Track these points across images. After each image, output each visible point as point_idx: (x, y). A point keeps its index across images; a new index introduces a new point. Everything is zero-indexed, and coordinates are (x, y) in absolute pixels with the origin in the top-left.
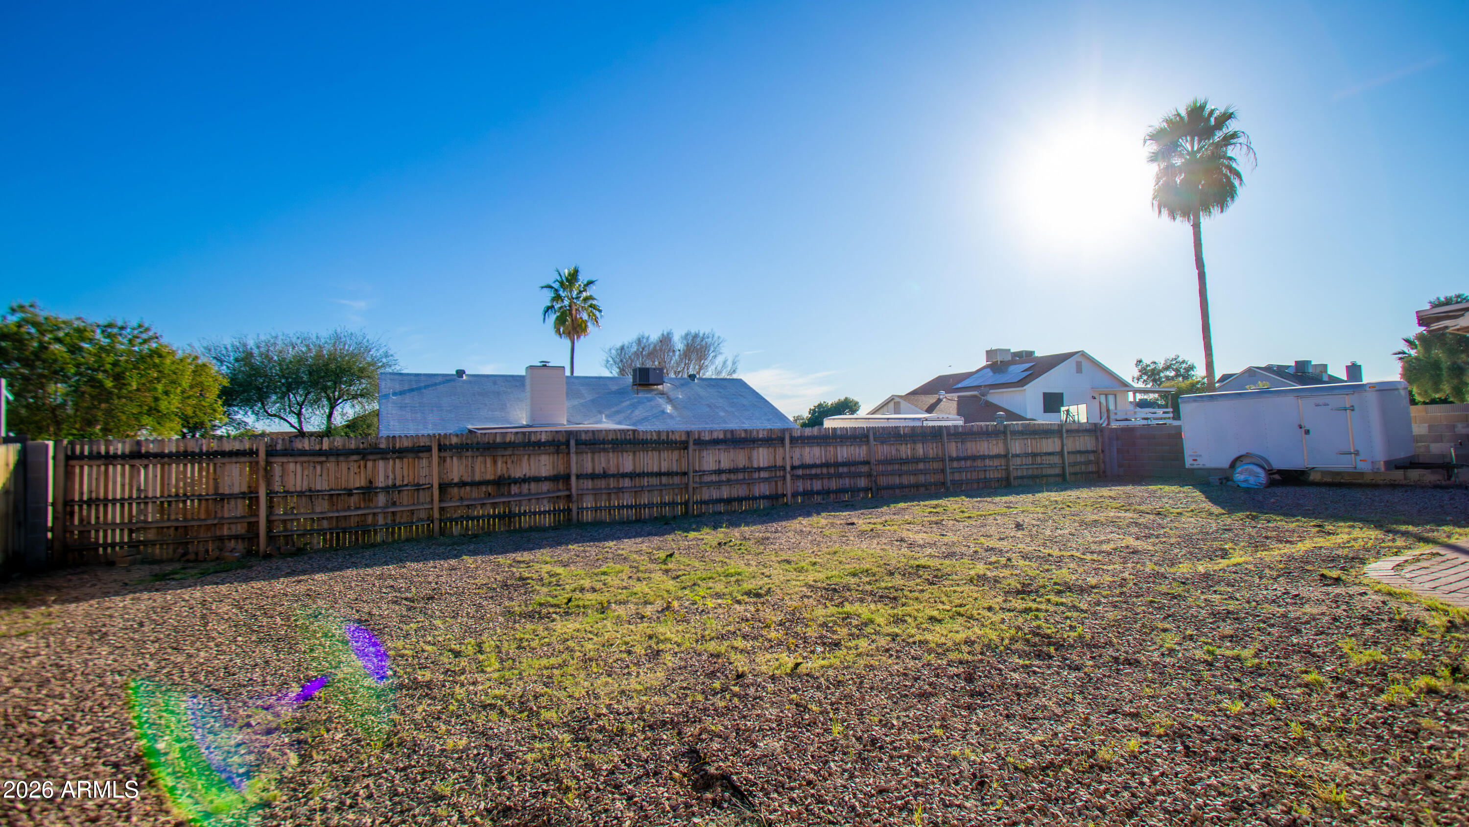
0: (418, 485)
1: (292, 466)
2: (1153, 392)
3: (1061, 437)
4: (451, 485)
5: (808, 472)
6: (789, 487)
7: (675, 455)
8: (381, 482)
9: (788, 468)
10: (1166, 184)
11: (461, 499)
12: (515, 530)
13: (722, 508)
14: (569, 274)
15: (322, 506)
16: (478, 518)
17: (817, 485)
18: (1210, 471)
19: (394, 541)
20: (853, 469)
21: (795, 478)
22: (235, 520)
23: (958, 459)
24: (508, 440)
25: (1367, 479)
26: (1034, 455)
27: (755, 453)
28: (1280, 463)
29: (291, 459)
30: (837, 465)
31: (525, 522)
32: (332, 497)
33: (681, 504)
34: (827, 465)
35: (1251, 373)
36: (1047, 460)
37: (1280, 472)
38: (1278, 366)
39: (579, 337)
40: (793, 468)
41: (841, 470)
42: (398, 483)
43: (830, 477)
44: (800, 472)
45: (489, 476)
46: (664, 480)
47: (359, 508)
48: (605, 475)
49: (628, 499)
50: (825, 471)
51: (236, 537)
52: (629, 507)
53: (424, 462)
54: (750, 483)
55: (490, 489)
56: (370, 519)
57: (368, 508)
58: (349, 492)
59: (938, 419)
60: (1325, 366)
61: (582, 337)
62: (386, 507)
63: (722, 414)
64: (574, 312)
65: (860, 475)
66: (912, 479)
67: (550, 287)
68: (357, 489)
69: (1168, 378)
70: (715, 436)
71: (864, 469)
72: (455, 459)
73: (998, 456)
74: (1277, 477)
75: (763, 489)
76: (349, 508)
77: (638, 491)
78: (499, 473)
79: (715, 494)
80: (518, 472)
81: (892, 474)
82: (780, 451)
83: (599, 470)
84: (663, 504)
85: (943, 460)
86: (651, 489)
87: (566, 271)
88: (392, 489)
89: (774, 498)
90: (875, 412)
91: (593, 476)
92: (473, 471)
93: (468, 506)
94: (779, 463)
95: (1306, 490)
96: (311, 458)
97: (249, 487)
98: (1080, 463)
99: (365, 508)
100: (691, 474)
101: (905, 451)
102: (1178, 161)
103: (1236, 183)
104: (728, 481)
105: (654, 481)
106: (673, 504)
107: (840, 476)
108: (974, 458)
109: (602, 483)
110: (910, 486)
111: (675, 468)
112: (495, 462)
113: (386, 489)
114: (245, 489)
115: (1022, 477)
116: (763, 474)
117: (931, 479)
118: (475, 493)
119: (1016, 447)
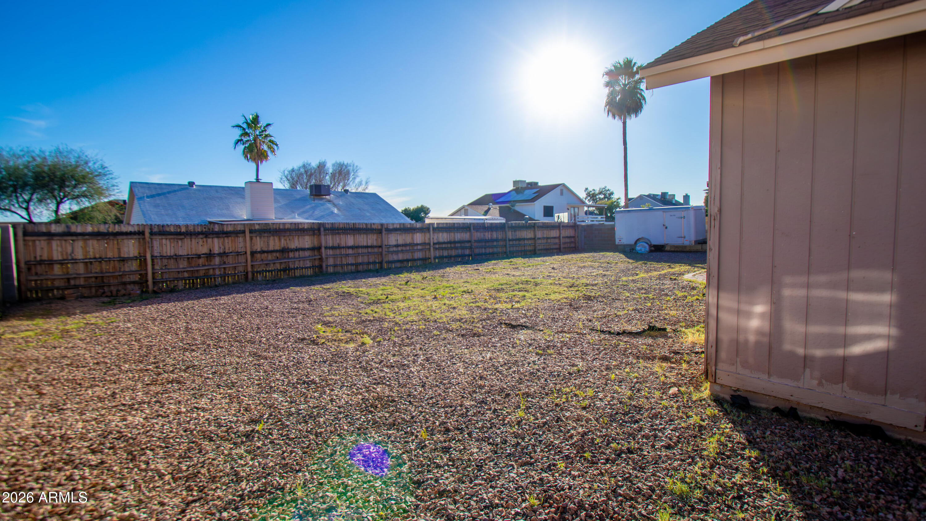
0: (238, 252)
1: (164, 241)
2: (593, 207)
3: (560, 230)
4: (256, 252)
5: (441, 246)
6: (432, 254)
7: (375, 237)
8: (216, 250)
9: (432, 244)
10: (612, 100)
11: (262, 260)
12: (292, 278)
13: (398, 265)
14: (253, 118)
15: (183, 264)
16: (271, 271)
17: (445, 253)
18: (625, 246)
19: (226, 284)
20: (463, 245)
21: (435, 249)
22: (132, 272)
23: (512, 240)
24: (287, 227)
25: (688, 249)
26: (547, 238)
27: (415, 236)
28: (654, 243)
29: (163, 237)
30: (455, 242)
31: (298, 273)
32: (189, 259)
33: (378, 263)
34: (450, 242)
35: (641, 197)
36: (553, 241)
37: (655, 246)
38: (654, 195)
39: (262, 162)
40: (434, 244)
41: (457, 245)
42: (227, 251)
43: (451, 248)
44: (437, 246)
45: (277, 248)
46: (370, 250)
47: (205, 265)
48: (339, 247)
49: (351, 260)
50: (449, 245)
51: (134, 283)
52: (352, 265)
53: (241, 239)
54: (413, 251)
55: (278, 255)
56: (211, 272)
57: (210, 265)
58: (199, 257)
59: (492, 219)
60: (674, 195)
61: (264, 162)
62: (220, 265)
63: (368, 214)
64: (258, 145)
65: (466, 248)
66: (491, 250)
67: (239, 126)
68: (203, 254)
69: (600, 199)
70: (395, 226)
71: (468, 245)
72: (258, 238)
73: (530, 239)
74: (653, 248)
75: (419, 255)
76: (199, 266)
77: (357, 255)
78: (282, 246)
79: (395, 257)
80: (293, 246)
81: (482, 248)
82: (427, 235)
83: (336, 245)
84: (369, 263)
85: (505, 240)
86: (363, 255)
87: (251, 117)
88: (223, 254)
89: (424, 259)
90: (452, 215)
91: (333, 248)
92: (268, 245)
93: (267, 264)
94: (427, 241)
95: (664, 254)
96: (175, 237)
97: (139, 253)
98: (568, 243)
99: (208, 265)
100: (384, 247)
101: (488, 235)
102: (617, 88)
103: (643, 102)
104: (402, 250)
105: (365, 250)
106: (374, 263)
107: (456, 248)
108: (519, 240)
109: (338, 252)
110: (490, 254)
111: (375, 244)
112: (280, 240)
113: (220, 255)
114: (136, 254)
115: (541, 250)
116: (419, 247)
117: (500, 250)
118: (270, 257)
119: (539, 234)
